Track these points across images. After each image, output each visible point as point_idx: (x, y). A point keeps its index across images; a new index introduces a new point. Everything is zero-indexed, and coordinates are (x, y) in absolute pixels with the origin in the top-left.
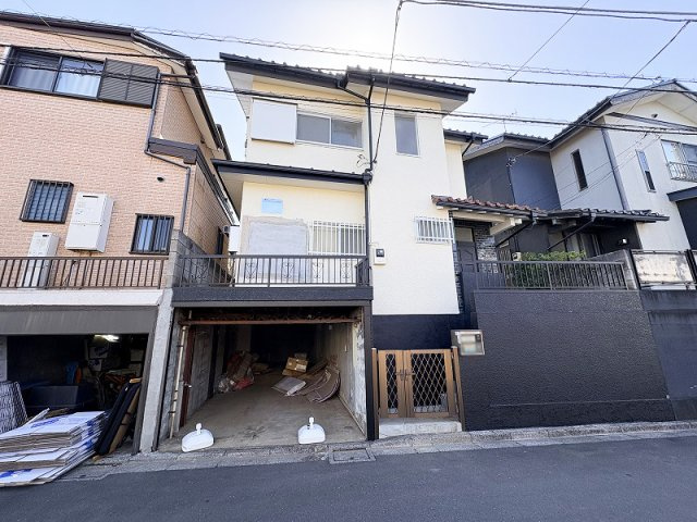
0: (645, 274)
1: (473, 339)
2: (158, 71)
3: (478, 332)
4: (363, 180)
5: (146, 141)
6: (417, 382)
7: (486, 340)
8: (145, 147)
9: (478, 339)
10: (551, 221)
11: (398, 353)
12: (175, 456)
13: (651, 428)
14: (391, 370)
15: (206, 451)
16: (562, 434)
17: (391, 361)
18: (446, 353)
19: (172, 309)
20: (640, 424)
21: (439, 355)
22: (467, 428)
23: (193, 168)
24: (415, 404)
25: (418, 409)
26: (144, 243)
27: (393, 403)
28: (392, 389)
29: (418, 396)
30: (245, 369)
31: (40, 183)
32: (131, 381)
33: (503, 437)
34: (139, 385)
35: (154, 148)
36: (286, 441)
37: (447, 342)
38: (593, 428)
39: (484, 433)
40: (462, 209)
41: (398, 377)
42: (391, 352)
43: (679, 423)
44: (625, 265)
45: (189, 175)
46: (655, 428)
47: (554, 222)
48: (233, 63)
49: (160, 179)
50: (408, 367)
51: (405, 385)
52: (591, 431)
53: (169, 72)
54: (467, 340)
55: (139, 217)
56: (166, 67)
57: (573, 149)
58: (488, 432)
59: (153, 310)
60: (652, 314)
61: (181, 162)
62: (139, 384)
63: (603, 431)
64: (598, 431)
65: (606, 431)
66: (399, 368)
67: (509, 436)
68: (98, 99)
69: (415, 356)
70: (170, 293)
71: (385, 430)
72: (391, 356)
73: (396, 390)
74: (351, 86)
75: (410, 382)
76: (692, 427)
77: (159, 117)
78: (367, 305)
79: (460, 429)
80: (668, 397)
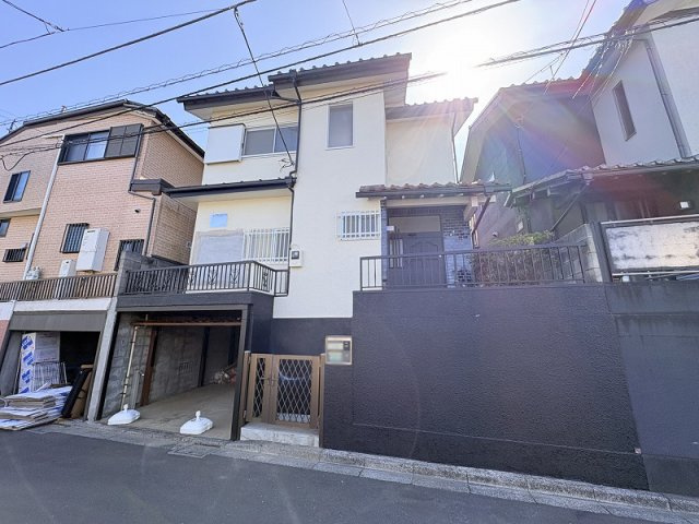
0: (626, 258)
1: (341, 346)
2: (142, 125)
3: (349, 339)
4: (288, 184)
5: (129, 183)
6: (282, 389)
7: (356, 349)
8: (128, 187)
9: (346, 349)
11: (268, 358)
13: (582, 493)
14: (260, 373)
16: (431, 473)
17: (261, 365)
18: (315, 360)
19: (116, 313)
20: (563, 482)
21: (308, 362)
22: (324, 444)
23: (159, 198)
24: (279, 411)
25: (281, 416)
27: (258, 410)
28: (259, 393)
29: (282, 403)
31: (72, 226)
32: (83, 366)
33: (355, 461)
35: (135, 187)
37: (320, 349)
38: (478, 474)
39: (338, 453)
40: (391, 198)
41: (266, 382)
42: (262, 356)
44: (586, 246)
45: (154, 204)
46: (591, 494)
48: (190, 102)
49: (137, 211)
50: (276, 371)
51: (271, 392)
52: (477, 478)
53: (150, 125)
54: (336, 350)
55: (123, 243)
56: (147, 120)
57: (614, 82)
58: (344, 453)
59: (104, 313)
60: (625, 319)
61: (150, 195)
62: (91, 370)
63: (495, 481)
64: (488, 480)
66: (267, 372)
67: (363, 462)
68: (106, 159)
69: (284, 361)
70: (115, 299)
71: (246, 433)
72: (262, 359)
73: (262, 394)
75: (276, 388)
76: (672, 505)
77: (141, 163)
78: (244, 308)
79: (316, 445)
80: (638, 451)
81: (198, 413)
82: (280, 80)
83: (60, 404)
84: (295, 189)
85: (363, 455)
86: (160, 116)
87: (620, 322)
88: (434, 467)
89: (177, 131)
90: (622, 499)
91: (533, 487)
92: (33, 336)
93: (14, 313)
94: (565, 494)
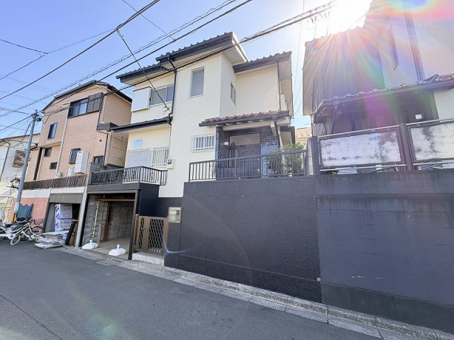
0: (330, 159)
1: (175, 213)
2: (102, 93)
3: (179, 209)
4: (168, 120)
5: (97, 126)
6: (151, 235)
7: (183, 214)
8: (96, 128)
9: (178, 214)
11: (146, 218)
13: (281, 300)
16: (209, 282)
17: (143, 222)
18: (165, 220)
19: (87, 194)
21: (162, 221)
22: (167, 264)
23: (110, 133)
24: (149, 246)
25: (150, 249)
27: (140, 244)
28: (141, 236)
29: (150, 242)
32: (73, 220)
33: (176, 274)
35: (100, 127)
37: (166, 214)
38: (232, 285)
42: (143, 217)
45: (107, 136)
48: (123, 78)
49: (100, 141)
52: (230, 287)
53: (106, 92)
54: (173, 214)
55: (95, 158)
56: (104, 90)
59: (82, 194)
60: (321, 198)
61: (105, 131)
62: (77, 222)
64: (235, 289)
65: (243, 292)
67: (179, 274)
68: (87, 113)
69: (152, 220)
70: (86, 187)
72: (143, 219)
75: (148, 234)
76: (328, 312)
77: (102, 114)
78: (136, 192)
79: (163, 264)
80: (319, 279)
81: (118, 246)
82: (162, 60)
83: (65, 238)
84: (172, 123)
85: (181, 271)
86: (110, 87)
87: (318, 200)
88: (211, 279)
89: (118, 93)
90: (302, 306)
91: (257, 295)
92: (59, 206)
93: (51, 194)
94: (272, 300)
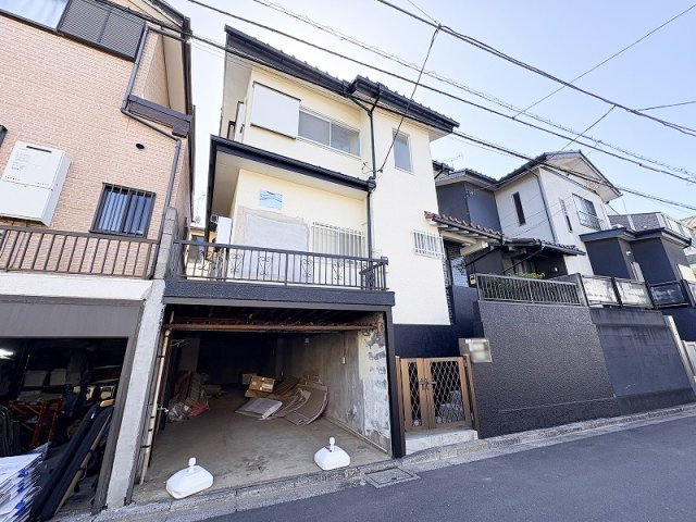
0: (590, 294)
1: (482, 347)
3: (485, 340)
4: (366, 187)
5: (123, 97)
6: (437, 392)
7: (493, 348)
8: (121, 104)
9: (486, 349)
10: (507, 248)
11: (419, 362)
12: (167, 506)
14: (413, 379)
15: (208, 493)
17: (413, 370)
18: (460, 360)
19: (163, 307)
21: (454, 363)
24: (436, 415)
25: (439, 420)
26: (112, 222)
27: (416, 414)
28: (415, 399)
29: (438, 406)
30: (197, 391)
34: (111, 408)
36: (303, 468)
37: (455, 351)
41: (420, 386)
42: (412, 360)
43: (626, 417)
44: (578, 286)
45: (179, 148)
47: (510, 249)
49: (140, 146)
50: (429, 376)
51: (427, 395)
52: (574, 430)
54: (477, 349)
57: (514, 191)
59: (139, 306)
60: (598, 327)
61: (169, 132)
65: (583, 429)
66: (420, 376)
67: (518, 440)
68: (58, 33)
69: (434, 364)
71: (412, 444)
72: (412, 365)
73: (418, 401)
74: (357, 93)
75: (431, 392)
77: (143, 75)
78: (387, 310)
79: (476, 437)
80: (614, 396)
81: (332, 440)
85: (516, 435)
88: (554, 430)
